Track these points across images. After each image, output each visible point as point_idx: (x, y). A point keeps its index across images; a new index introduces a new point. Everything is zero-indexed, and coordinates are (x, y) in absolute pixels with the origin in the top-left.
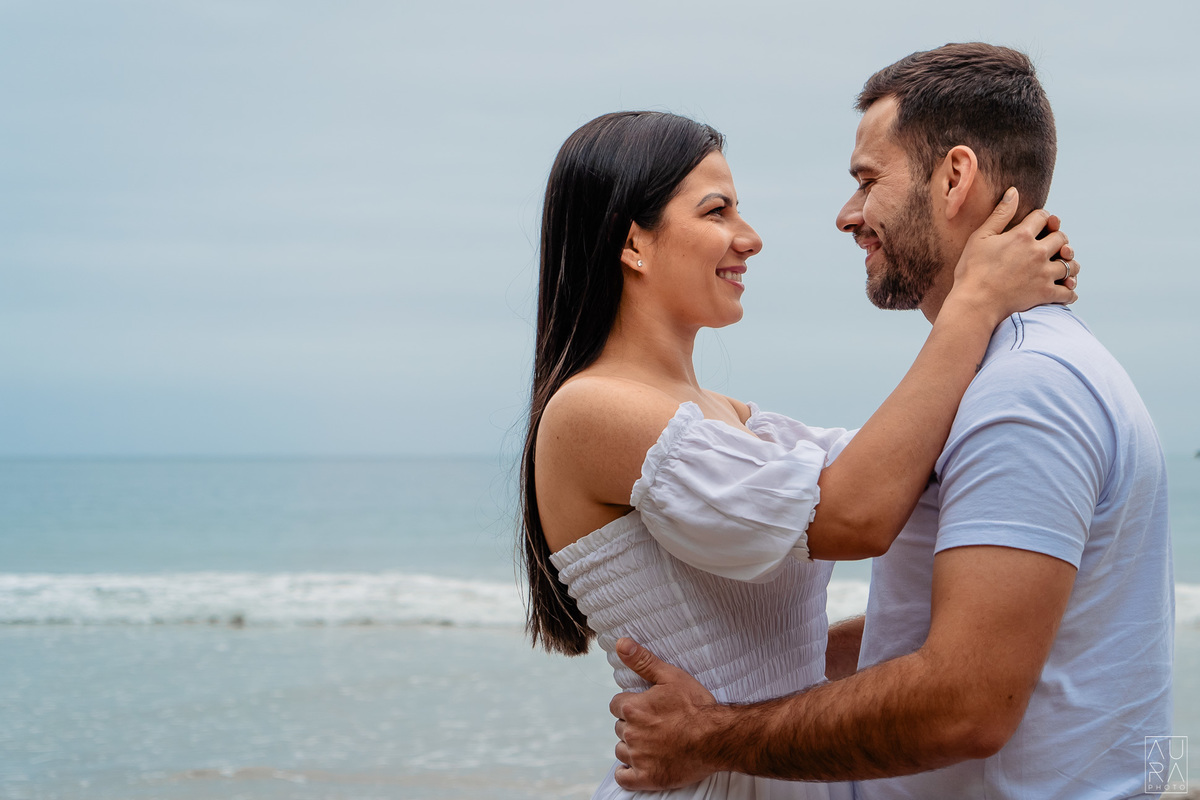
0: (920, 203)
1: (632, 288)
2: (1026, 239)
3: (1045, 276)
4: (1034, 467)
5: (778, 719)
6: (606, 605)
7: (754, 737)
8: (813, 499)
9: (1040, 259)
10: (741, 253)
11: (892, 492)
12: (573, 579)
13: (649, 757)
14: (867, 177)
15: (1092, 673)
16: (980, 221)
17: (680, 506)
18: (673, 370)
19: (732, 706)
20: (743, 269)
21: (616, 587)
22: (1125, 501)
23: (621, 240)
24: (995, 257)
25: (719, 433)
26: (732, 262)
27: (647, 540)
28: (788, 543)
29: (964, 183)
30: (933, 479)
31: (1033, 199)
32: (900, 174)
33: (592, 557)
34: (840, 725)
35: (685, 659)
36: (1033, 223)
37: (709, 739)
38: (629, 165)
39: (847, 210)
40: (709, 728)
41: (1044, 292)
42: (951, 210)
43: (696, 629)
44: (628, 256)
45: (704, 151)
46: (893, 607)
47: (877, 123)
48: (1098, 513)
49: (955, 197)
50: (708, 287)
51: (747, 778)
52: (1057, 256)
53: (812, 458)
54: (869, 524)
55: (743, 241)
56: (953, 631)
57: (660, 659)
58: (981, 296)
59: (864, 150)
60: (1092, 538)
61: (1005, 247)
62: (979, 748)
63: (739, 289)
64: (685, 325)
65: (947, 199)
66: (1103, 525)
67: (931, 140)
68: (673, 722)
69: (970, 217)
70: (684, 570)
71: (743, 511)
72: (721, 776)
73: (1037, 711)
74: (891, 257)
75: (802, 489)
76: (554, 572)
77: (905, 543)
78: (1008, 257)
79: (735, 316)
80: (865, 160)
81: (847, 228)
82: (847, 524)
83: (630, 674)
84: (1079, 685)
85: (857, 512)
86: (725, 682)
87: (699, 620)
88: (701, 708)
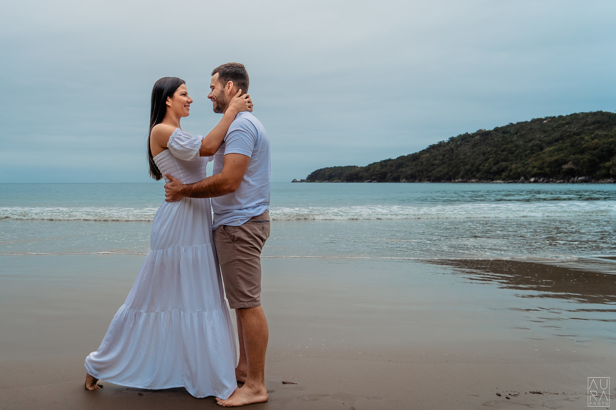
0: (222, 92)
1: (168, 109)
2: (243, 99)
3: (246, 106)
4: (242, 139)
5: (194, 186)
6: (163, 167)
7: (190, 190)
8: (200, 144)
9: (245, 102)
10: (189, 103)
11: (215, 143)
12: (157, 163)
13: (170, 195)
14: (213, 88)
15: (255, 179)
16: (234, 95)
17: (176, 146)
18: (177, 125)
19: (186, 184)
20: (189, 106)
21: (165, 163)
22: (260, 145)
23: (166, 100)
24: (237, 102)
25: (183, 133)
26: (187, 104)
27: (171, 154)
28: (196, 152)
29: (231, 88)
30: (223, 142)
31: (244, 92)
32: (219, 87)
33: (161, 158)
34: (206, 187)
35: (178, 177)
36: (245, 96)
37: (182, 190)
38: (167, 87)
39: (210, 95)
40: (182, 188)
41: (246, 109)
42: (228, 93)
43: (180, 171)
44: (167, 103)
45: (181, 84)
46: (217, 168)
47: (215, 77)
48: (254, 148)
49: (229, 91)
50: (182, 109)
51: (189, 198)
52: (249, 102)
53: (200, 137)
54: (211, 149)
55: (189, 100)
56: (227, 169)
57: (173, 177)
58: (234, 109)
59: (213, 83)
60: (253, 153)
61: (239, 100)
62: (231, 191)
63: (189, 110)
64: (178, 116)
65: (227, 91)
66: (255, 150)
67: (225, 80)
68: (175, 188)
69: (232, 95)
70: (178, 160)
71: (188, 147)
72: (184, 198)
73: (243, 184)
74: (217, 103)
75: (198, 143)
76: (154, 162)
77: (216, 155)
78: (239, 102)
79: (188, 115)
80: (213, 85)
81: (210, 98)
82: (207, 149)
83: (168, 180)
84: (252, 181)
85: (208, 147)
86: (185, 181)
87: (181, 169)
88: (181, 185)
